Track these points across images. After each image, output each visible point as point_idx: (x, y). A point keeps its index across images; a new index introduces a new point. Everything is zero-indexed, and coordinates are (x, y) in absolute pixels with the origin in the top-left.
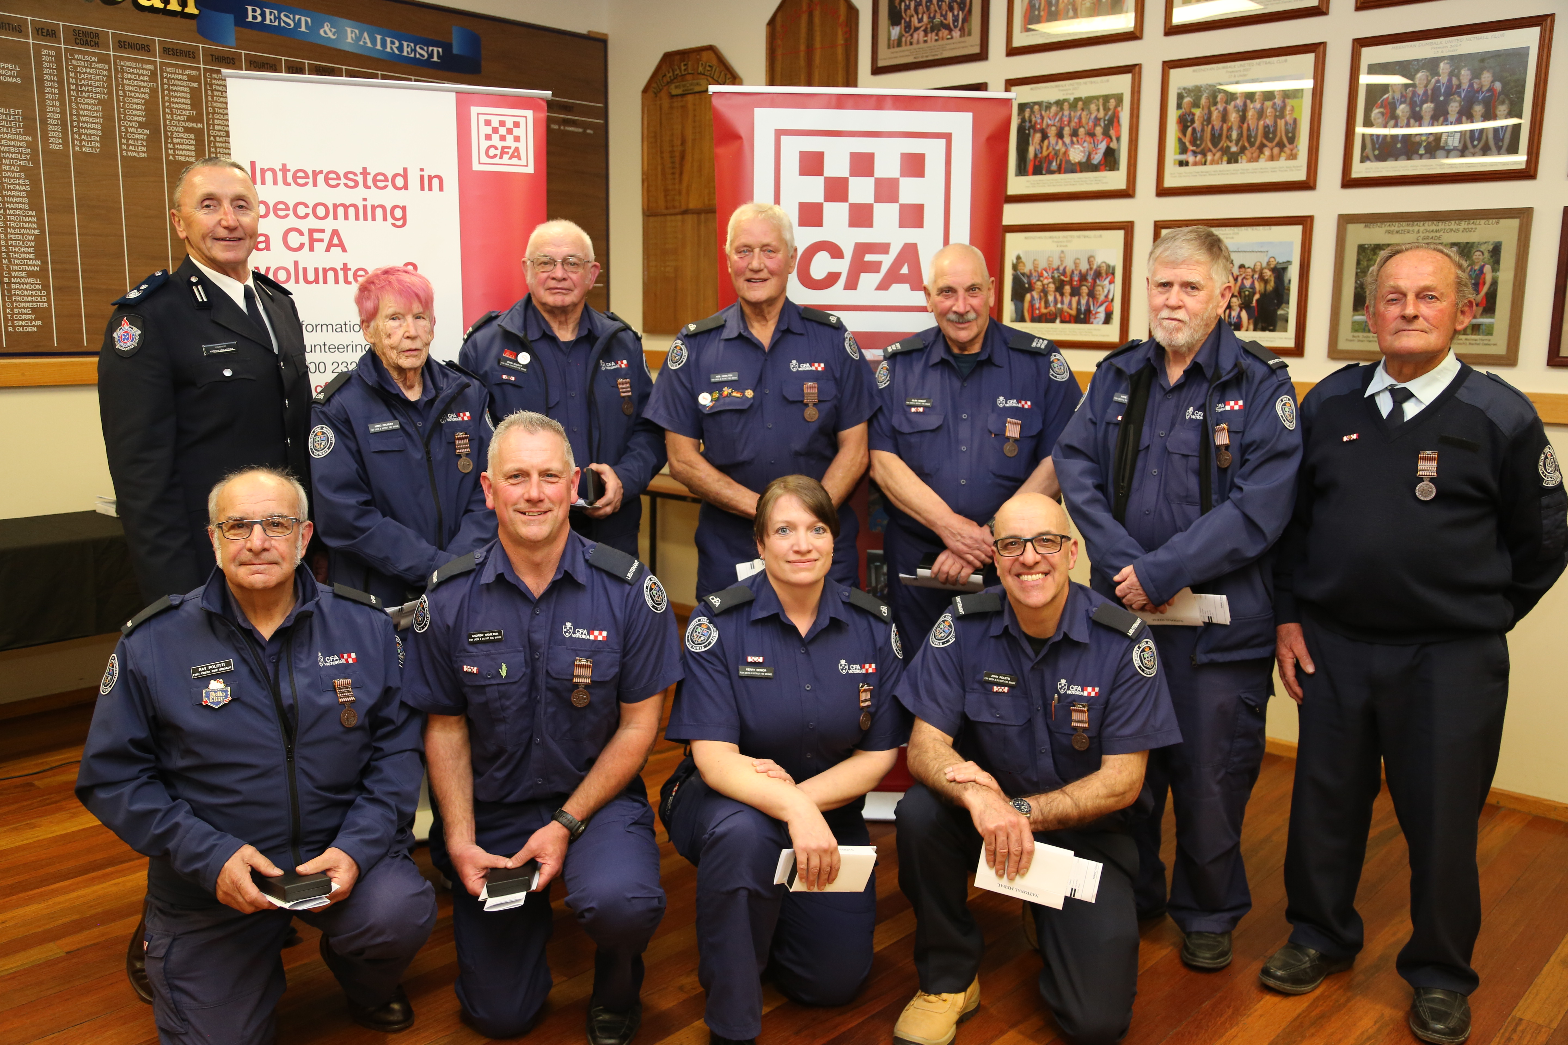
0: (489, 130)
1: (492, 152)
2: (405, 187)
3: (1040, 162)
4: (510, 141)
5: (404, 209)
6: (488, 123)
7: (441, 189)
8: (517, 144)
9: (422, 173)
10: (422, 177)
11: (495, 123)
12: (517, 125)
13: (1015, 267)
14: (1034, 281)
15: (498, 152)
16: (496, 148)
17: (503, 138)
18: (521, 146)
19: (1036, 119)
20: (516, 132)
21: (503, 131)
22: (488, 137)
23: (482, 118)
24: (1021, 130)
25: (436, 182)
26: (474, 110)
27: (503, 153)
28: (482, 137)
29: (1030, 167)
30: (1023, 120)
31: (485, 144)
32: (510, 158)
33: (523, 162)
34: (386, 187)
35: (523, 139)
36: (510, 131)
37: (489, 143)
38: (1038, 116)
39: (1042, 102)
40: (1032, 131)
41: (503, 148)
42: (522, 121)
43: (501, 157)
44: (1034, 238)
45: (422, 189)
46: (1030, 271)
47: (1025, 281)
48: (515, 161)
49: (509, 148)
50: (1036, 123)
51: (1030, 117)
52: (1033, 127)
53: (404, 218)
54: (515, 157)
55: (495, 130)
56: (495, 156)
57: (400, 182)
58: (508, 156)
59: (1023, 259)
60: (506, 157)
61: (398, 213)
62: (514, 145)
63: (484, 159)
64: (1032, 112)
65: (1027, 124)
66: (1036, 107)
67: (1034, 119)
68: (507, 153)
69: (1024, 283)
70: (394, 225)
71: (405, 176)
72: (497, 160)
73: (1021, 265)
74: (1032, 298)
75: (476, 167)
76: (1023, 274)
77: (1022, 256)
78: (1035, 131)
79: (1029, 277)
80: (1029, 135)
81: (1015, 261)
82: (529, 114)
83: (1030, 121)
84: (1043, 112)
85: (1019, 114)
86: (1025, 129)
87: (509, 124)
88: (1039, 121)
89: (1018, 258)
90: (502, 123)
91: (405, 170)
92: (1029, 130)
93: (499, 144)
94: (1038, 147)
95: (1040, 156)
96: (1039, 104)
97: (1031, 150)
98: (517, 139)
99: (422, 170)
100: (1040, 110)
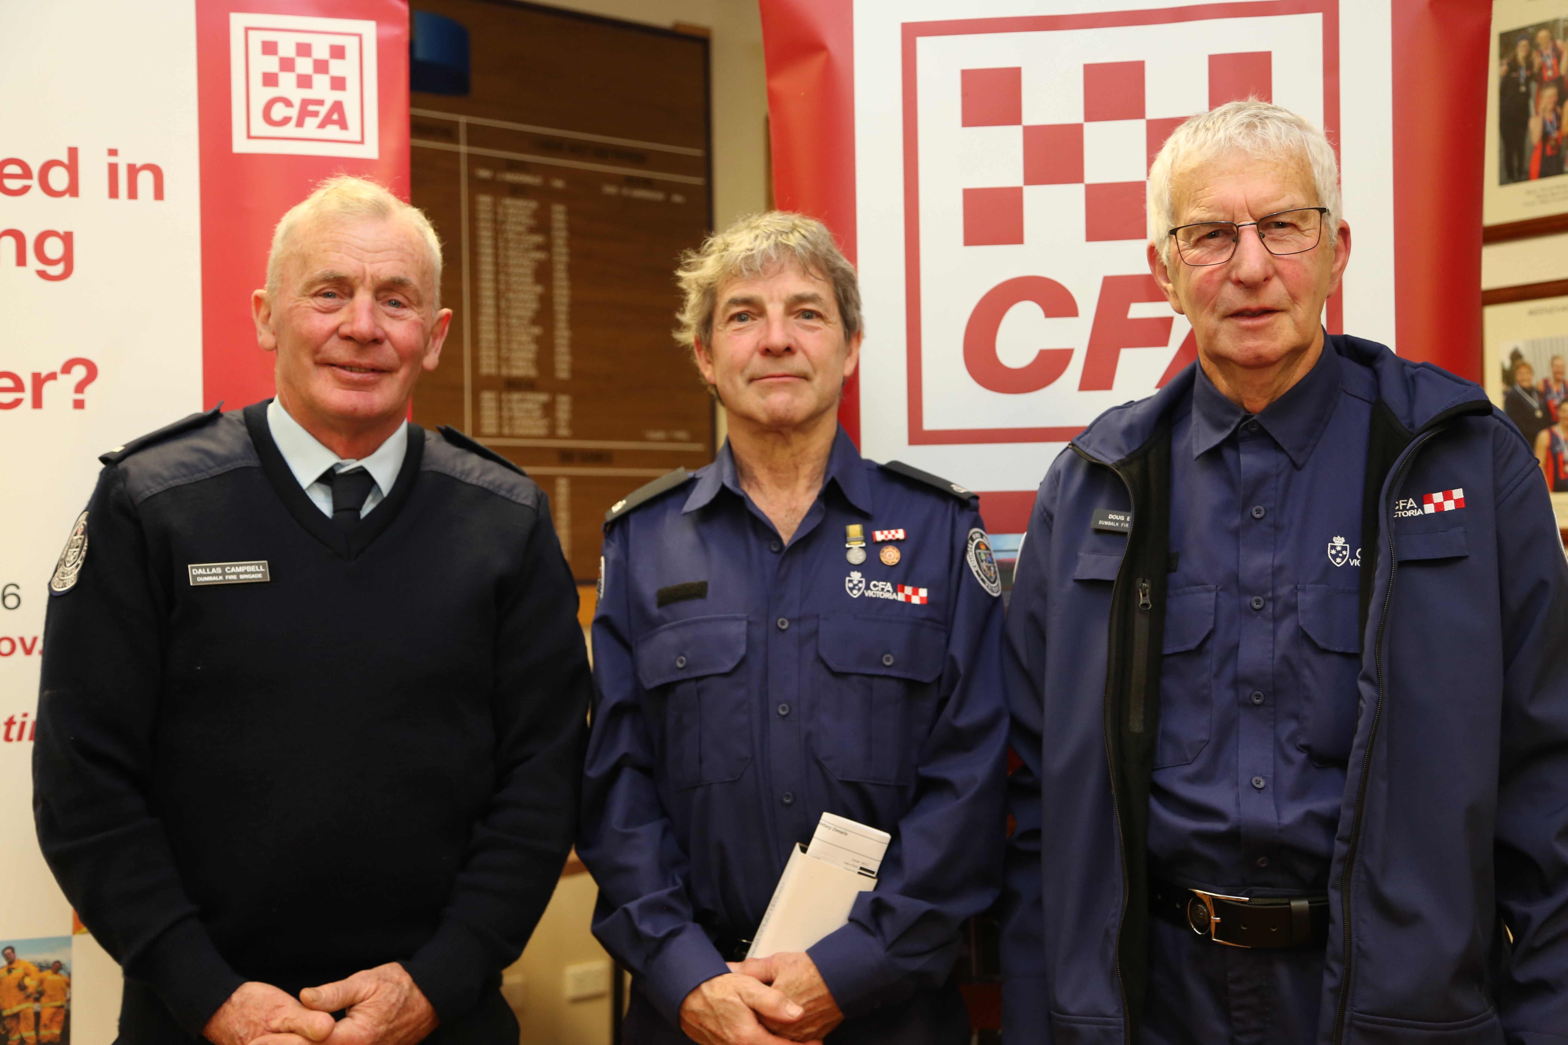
0: (272, 64)
1: (279, 112)
2: (73, 190)
3: (1558, 148)
4: (321, 88)
5: (67, 239)
6: (269, 48)
7: (159, 194)
8: (338, 95)
9: (113, 159)
10: (113, 169)
11: (287, 49)
12: (338, 52)
13: (1508, 377)
14: (1556, 402)
15: (293, 112)
16: (288, 103)
17: (304, 82)
18: (349, 98)
19: (1544, 59)
20: (336, 68)
21: (304, 66)
22: (270, 80)
23: (256, 39)
24: (1508, 86)
25: (145, 180)
26: (238, 21)
27: (304, 113)
28: (256, 80)
29: (1533, 162)
30: (1513, 66)
31: (261, 95)
32: (322, 125)
33: (353, 133)
34: (25, 190)
35: (352, 83)
36: (321, 67)
37: (272, 92)
38: (1548, 51)
39: (1555, 22)
40: (1534, 86)
41: (305, 103)
42: (351, 46)
43: (300, 123)
44: (1551, 311)
45: (114, 193)
46: (1546, 382)
47: (1534, 403)
48: (332, 131)
49: (321, 103)
50: (1543, 67)
51: (1528, 58)
52: (1537, 77)
53: (68, 258)
54: (334, 122)
55: (287, 65)
56: (286, 121)
57: (59, 178)
58: (317, 121)
59: (1528, 358)
60: (311, 123)
61: (54, 249)
62: (330, 97)
63: (259, 127)
64: (1533, 45)
65: (1523, 73)
66: (1543, 34)
67: (1537, 61)
68: (315, 114)
69: (1533, 410)
70: (42, 274)
71: (72, 167)
72: (290, 130)
73: (1523, 370)
74: (1554, 440)
75: (240, 145)
76: (1530, 391)
77: (1523, 350)
78: (1542, 83)
79: (1544, 393)
80: (1528, 95)
81: (1508, 364)
82: (368, 29)
83: (1529, 65)
84: (1559, 43)
85: (1502, 56)
86: (1518, 85)
87: (321, 51)
88: (1550, 62)
89: (1516, 356)
90: (304, 50)
91: (73, 152)
92: (1527, 84)
93: (297, 95)
94: (1550, 116)
95: (1555, 135)
96: (1550, 26)
97: (1535, 127)
98: (338, 83)
99: (113, 152)
100: (1553, 39)
